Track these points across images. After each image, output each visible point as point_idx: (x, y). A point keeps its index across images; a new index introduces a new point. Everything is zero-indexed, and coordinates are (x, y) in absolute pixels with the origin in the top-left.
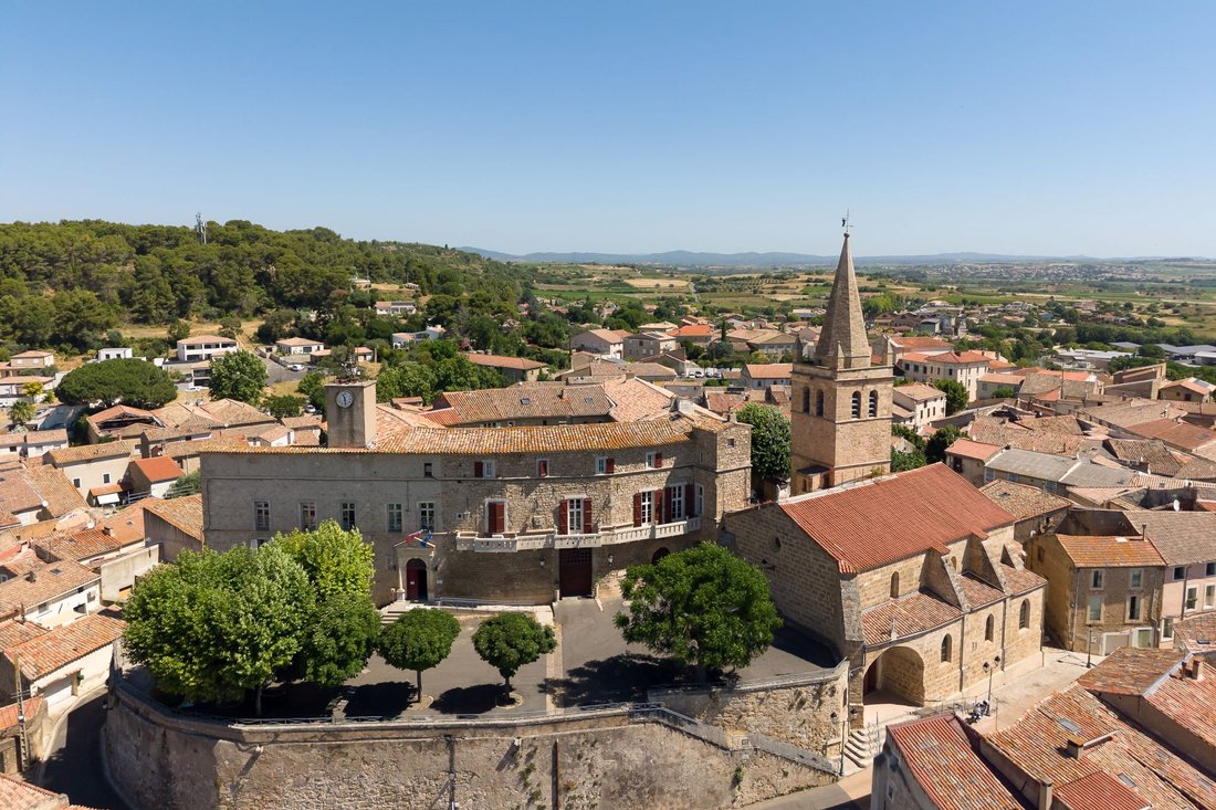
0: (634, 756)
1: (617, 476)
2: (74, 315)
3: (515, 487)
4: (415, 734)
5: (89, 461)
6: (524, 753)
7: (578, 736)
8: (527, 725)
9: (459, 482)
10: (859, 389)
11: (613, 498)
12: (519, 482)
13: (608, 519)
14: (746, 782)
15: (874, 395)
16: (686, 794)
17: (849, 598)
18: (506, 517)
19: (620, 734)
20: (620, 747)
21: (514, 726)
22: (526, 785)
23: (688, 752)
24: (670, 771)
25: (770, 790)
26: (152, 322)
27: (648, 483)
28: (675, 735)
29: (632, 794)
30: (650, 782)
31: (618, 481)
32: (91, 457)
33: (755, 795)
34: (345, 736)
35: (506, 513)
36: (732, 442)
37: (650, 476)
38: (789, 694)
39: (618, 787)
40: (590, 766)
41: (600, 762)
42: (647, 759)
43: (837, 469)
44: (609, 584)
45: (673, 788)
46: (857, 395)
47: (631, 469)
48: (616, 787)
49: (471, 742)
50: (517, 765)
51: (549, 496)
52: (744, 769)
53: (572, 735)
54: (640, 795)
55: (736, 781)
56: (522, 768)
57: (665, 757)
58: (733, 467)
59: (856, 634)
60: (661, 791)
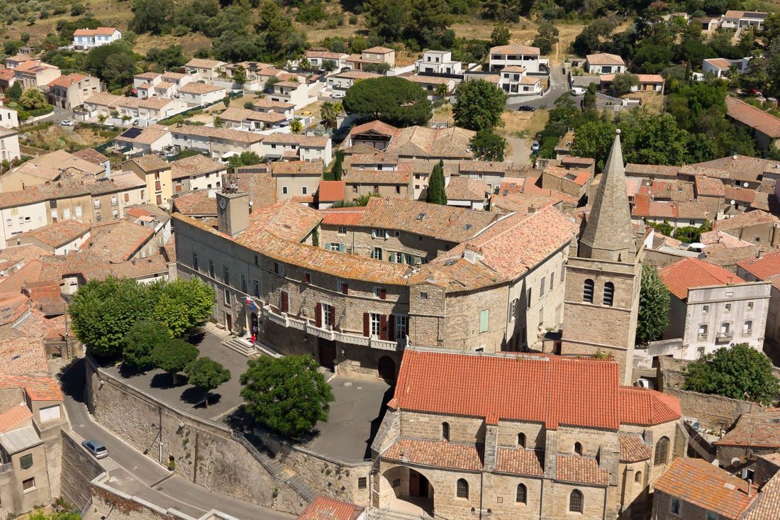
0: (230, 457)
1: (351, 297)
2: (420, 13)
3: (293, 286)
4: (150, 401)
5: (293, 175)
6: (186, 431)
7: (207, 434)
8: (187, 417)
9: (269, 273)
10: (592, 277)
11: (347, 311)
12: (296, 284)
13: (345, 324)
14: (279, 497)
15: (610, 286)
16: (250, 489)
17: (385, 423)
18: (289, 304)
19: (225, 442)
20: (224, 448)
21: (182, 415)
22: (186, 448)
23: (254, 467)
24: (245, 473)
25: (292, 509)
26: (497, 18)
27: (375, 308)
28: (249, 455)
29: (227, 476)
30: (235, 474)
31: (352, 300)
32: (295, 172)
33: (284, 507)
34: (129, 390)
35: (289, 301)
36: (425, 295)
37: (377, 303)
38: (322, 463)
39: (221, 469)
40: (211, 452)
41: (214, 452)
42: (235, 461)
43: (565, 341)
44: (346, 368)
45: (245, 483)
46: (589, 282)
47: (361, 294)
48: (220, 469)
49: (167, 415)
50: (182, 436)
51: (314, 297)
52: (279, 490)
53: (205, 432)
54: (230, 479)
55: (275, 496)
56: (184, 438)
57: (243, 464)
58: (425, 314)
59: (377, 447)
60: (239, 481)
